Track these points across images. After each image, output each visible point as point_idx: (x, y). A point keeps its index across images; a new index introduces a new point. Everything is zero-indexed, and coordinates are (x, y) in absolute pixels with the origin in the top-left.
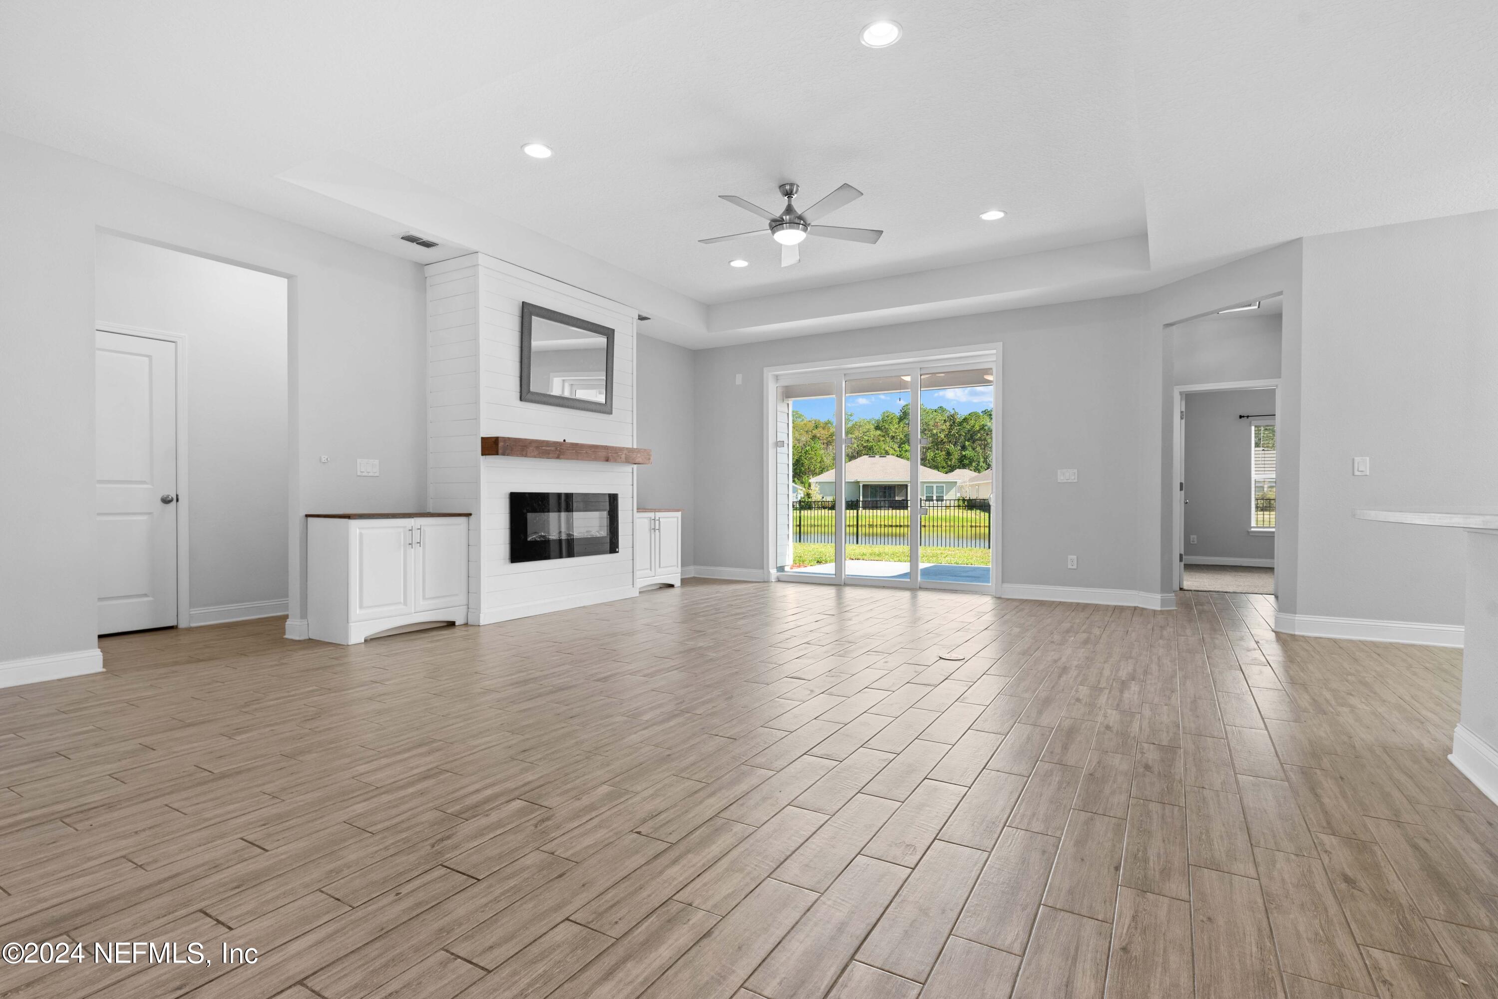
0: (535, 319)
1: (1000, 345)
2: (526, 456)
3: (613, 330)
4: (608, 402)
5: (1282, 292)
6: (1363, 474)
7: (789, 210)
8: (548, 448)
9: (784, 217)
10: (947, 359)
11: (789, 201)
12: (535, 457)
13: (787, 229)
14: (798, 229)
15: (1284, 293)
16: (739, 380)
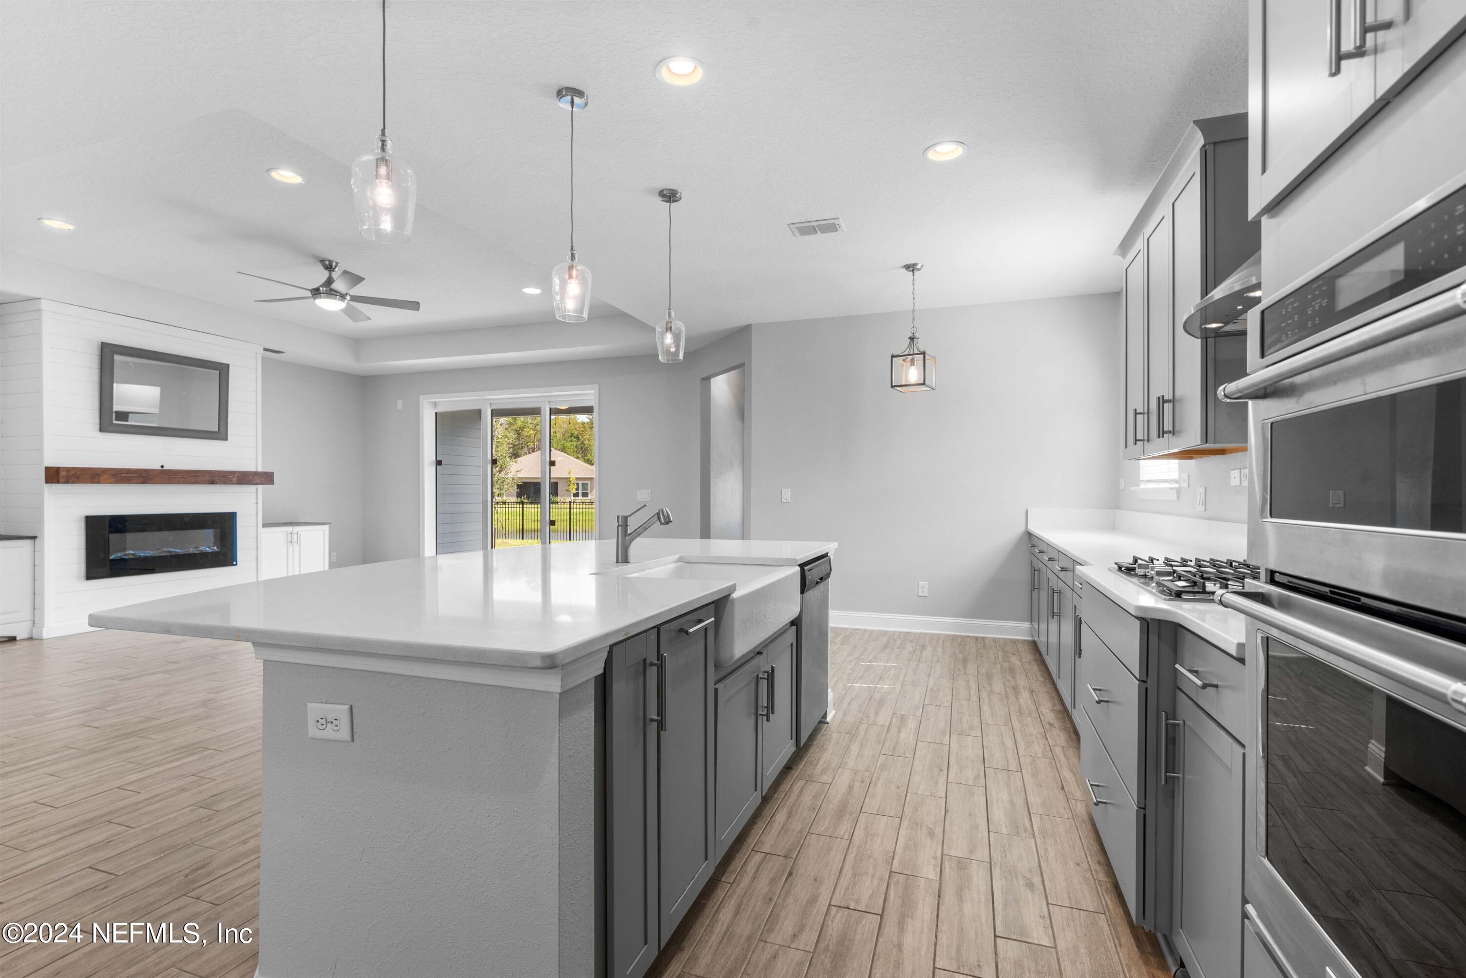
0: (117, 358)
1: (597, 386)
2: (99, 482)
3: (228, 365)
4: (222, 429)
5: (744, 363)
6: (787, 501)
7: (329, 281)
8: (128, 475)
9: (321, 288)
10: (560, 395)
11: (330, 274)
12: (111, 483)
13: (324, 298)
14: (336, 299)
15: (746, 364)
16: (400, 404)
